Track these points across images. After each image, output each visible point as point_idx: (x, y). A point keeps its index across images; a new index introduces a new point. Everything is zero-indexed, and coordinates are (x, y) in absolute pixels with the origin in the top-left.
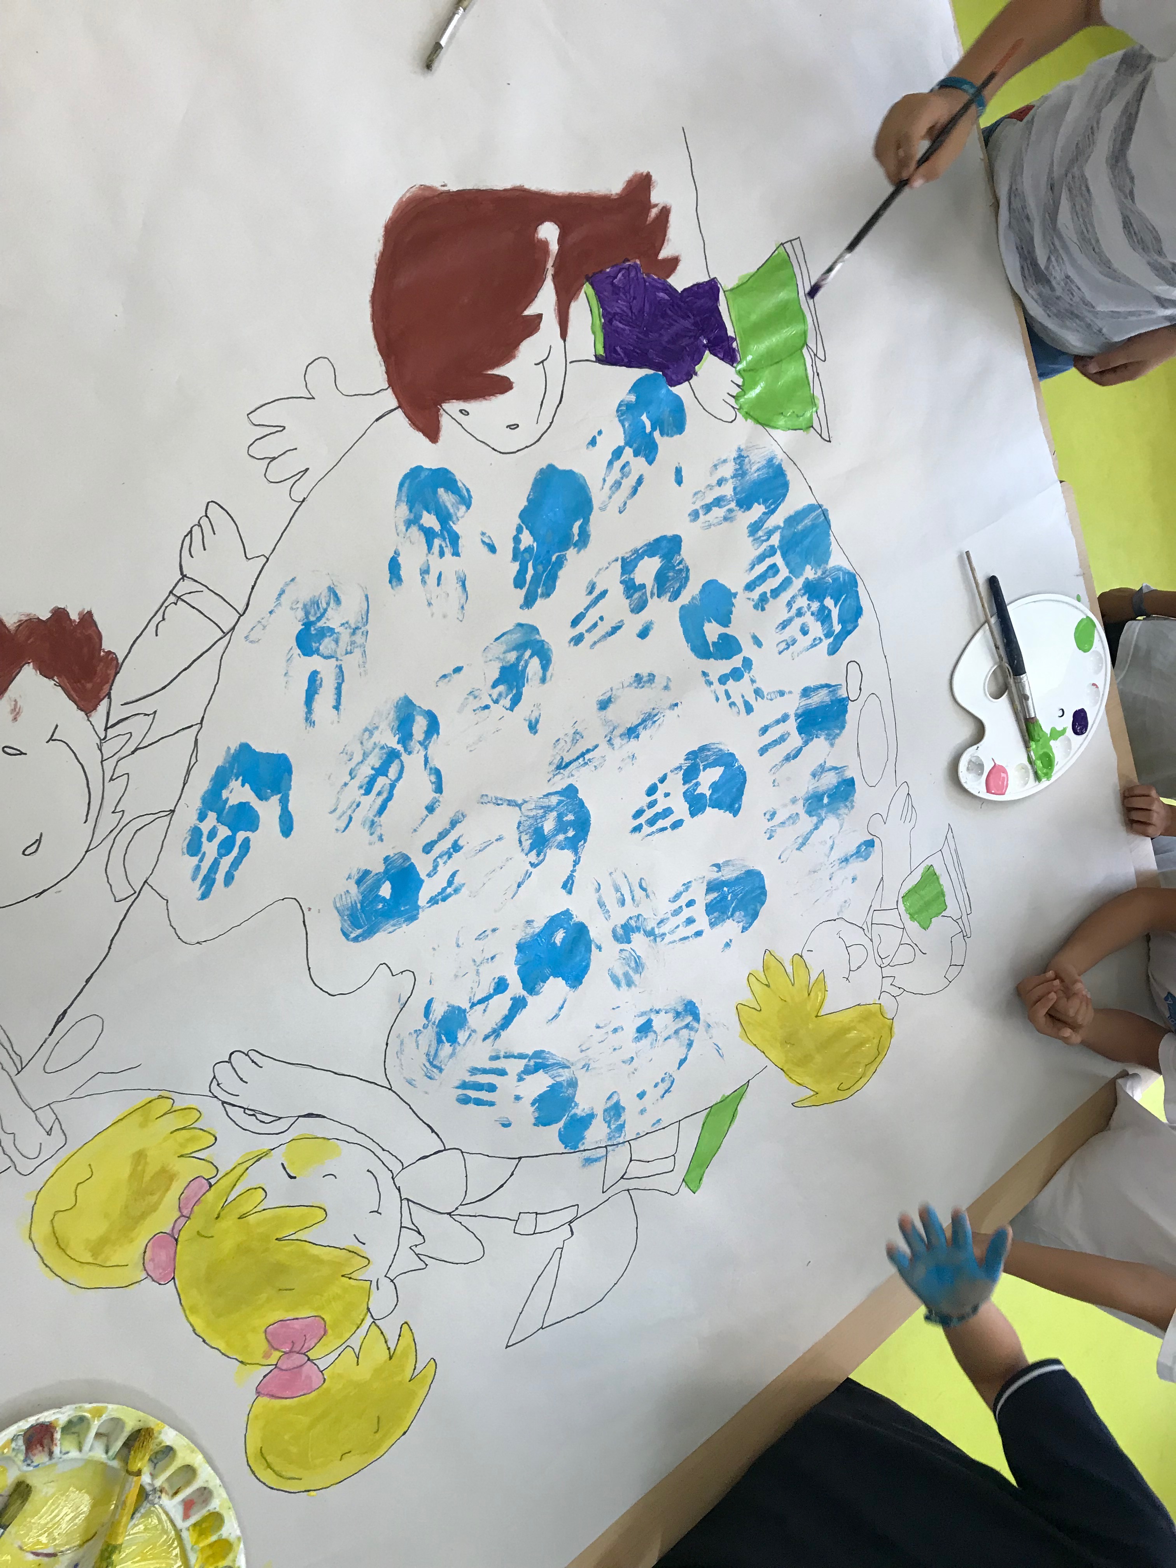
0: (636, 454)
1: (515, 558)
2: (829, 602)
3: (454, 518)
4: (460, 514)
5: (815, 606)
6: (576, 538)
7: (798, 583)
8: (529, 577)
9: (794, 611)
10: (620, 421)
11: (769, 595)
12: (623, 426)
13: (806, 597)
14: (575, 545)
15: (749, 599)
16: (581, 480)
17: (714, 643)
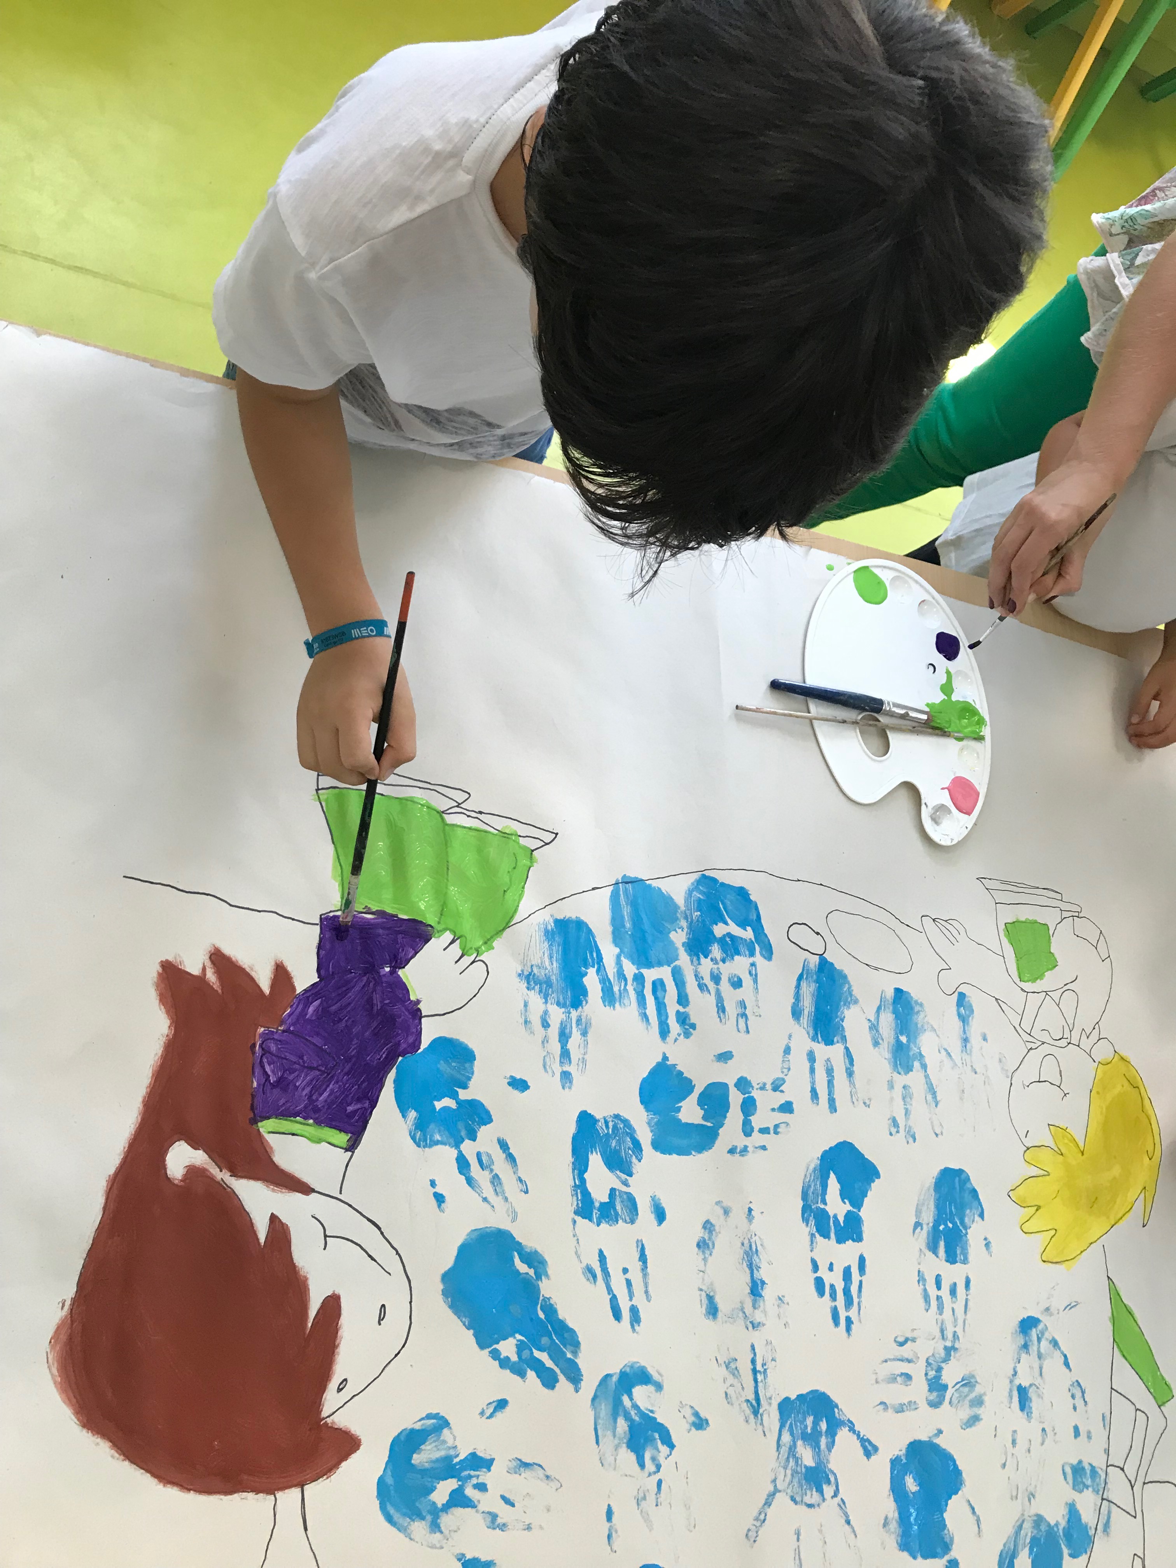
0: (473, 1138)
1: (522, 1374)
2: (719, 930)
3: (452, 1452)
4: (450, 1443)
5: (716, 951)
6: (531, 1272)
7: (684, 959)
8: (549, 1363)
9: (711, 986)
10: (430, 1146)
11: (682, 1009)
12: (437, 1143)
13: (703, 960)
14: (539, 1277)
15: (676, 1040)
16: (474, 1236)
17: (704, 1118)
